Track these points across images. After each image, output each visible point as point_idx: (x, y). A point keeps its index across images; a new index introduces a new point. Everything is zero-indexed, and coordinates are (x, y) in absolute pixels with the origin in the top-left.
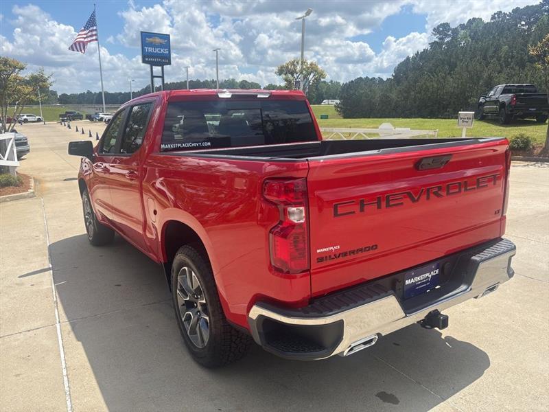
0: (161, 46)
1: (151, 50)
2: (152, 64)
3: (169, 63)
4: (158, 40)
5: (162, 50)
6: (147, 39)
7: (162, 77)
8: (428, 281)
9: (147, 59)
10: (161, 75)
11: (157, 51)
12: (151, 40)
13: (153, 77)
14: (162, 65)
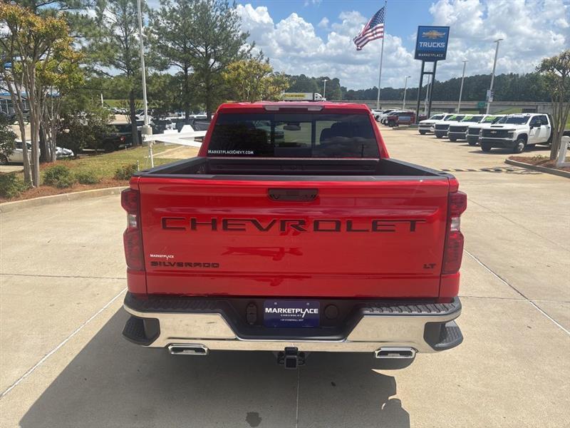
0: (438, 39)
1: (426, 44)
2: (425, 60)
3: (444, 58)
4: (435, 34)
5: (438, 44)
6: (424, 33)
7: (433, 73)
8: (301, 318)
9: (420, 55)
10: (432, 71)
11: (432, 45)
12: (427, 34)
13: (423, 73)
14: (435, 60)
